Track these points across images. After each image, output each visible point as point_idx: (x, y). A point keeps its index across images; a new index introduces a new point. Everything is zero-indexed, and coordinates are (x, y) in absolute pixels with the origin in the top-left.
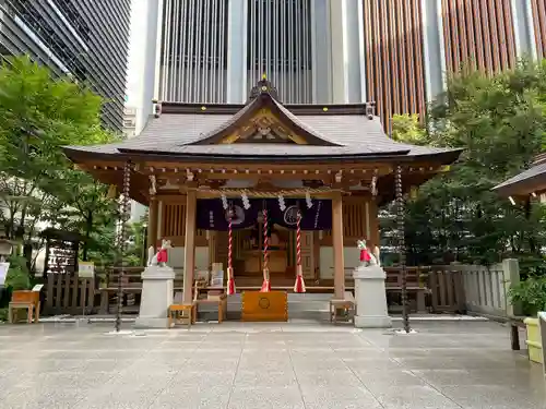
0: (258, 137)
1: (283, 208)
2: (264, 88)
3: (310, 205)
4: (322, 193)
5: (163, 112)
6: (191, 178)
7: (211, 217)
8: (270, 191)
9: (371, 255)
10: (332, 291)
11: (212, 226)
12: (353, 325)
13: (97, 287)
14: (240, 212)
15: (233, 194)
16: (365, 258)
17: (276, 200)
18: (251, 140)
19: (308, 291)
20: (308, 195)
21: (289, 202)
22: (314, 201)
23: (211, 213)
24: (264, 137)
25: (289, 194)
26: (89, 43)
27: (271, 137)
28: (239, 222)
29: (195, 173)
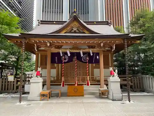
0: (73, 31)
1: (82, 55)
2: (75, 14)
3: (92, 55)
4: (96, 50)
5: (41, 24)
6: (48, 45)
7: (56, 59)
8: (78, 50)
9: (114, 73)
10: (99, 84)
11: (57, 62)
12: (108, 98)
13: (17, 83)
14: (66, 57)
15: (64, 50)
16: (113, 74)
17: (80, 53)
18: (70, 32)
19: (91, 84)
20: (91, 51)
21: (84, 53)
22: (93, 53)
23: (56, 58)
24: (75, 31)
25: (84, 51)
26: (21, 6)
27: (77, 31)
28: (66, 61)
29: (50, 43)
